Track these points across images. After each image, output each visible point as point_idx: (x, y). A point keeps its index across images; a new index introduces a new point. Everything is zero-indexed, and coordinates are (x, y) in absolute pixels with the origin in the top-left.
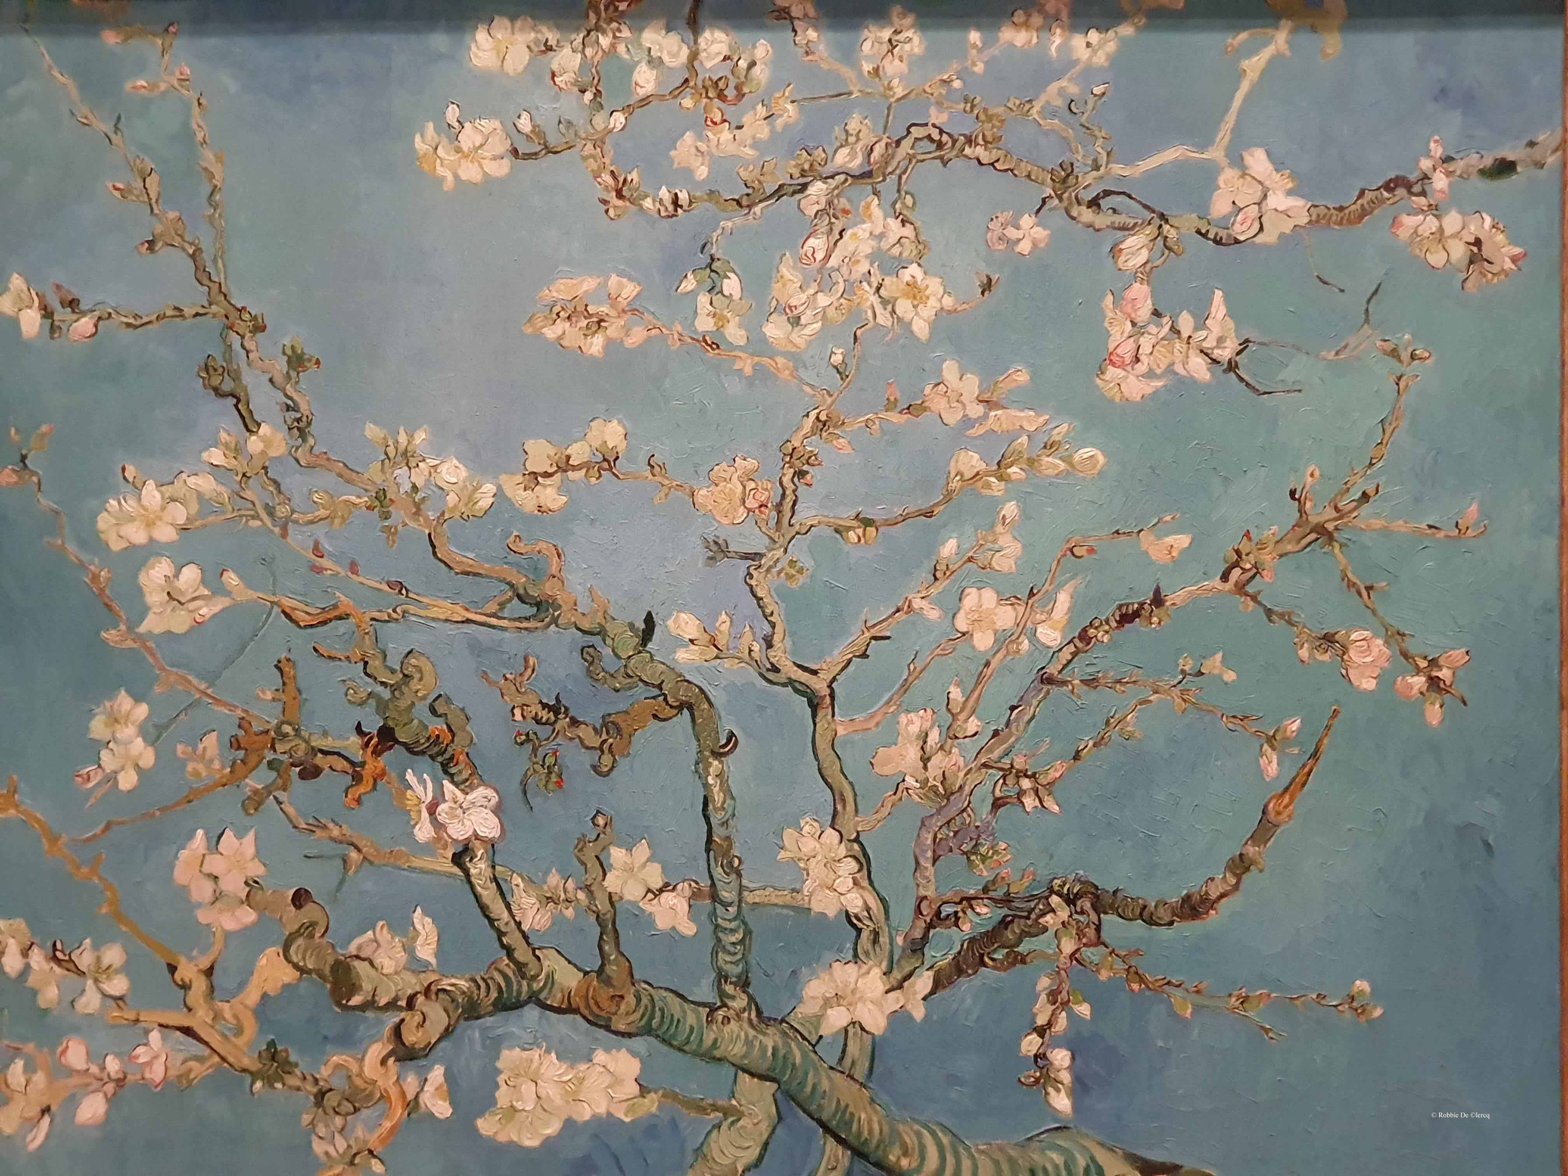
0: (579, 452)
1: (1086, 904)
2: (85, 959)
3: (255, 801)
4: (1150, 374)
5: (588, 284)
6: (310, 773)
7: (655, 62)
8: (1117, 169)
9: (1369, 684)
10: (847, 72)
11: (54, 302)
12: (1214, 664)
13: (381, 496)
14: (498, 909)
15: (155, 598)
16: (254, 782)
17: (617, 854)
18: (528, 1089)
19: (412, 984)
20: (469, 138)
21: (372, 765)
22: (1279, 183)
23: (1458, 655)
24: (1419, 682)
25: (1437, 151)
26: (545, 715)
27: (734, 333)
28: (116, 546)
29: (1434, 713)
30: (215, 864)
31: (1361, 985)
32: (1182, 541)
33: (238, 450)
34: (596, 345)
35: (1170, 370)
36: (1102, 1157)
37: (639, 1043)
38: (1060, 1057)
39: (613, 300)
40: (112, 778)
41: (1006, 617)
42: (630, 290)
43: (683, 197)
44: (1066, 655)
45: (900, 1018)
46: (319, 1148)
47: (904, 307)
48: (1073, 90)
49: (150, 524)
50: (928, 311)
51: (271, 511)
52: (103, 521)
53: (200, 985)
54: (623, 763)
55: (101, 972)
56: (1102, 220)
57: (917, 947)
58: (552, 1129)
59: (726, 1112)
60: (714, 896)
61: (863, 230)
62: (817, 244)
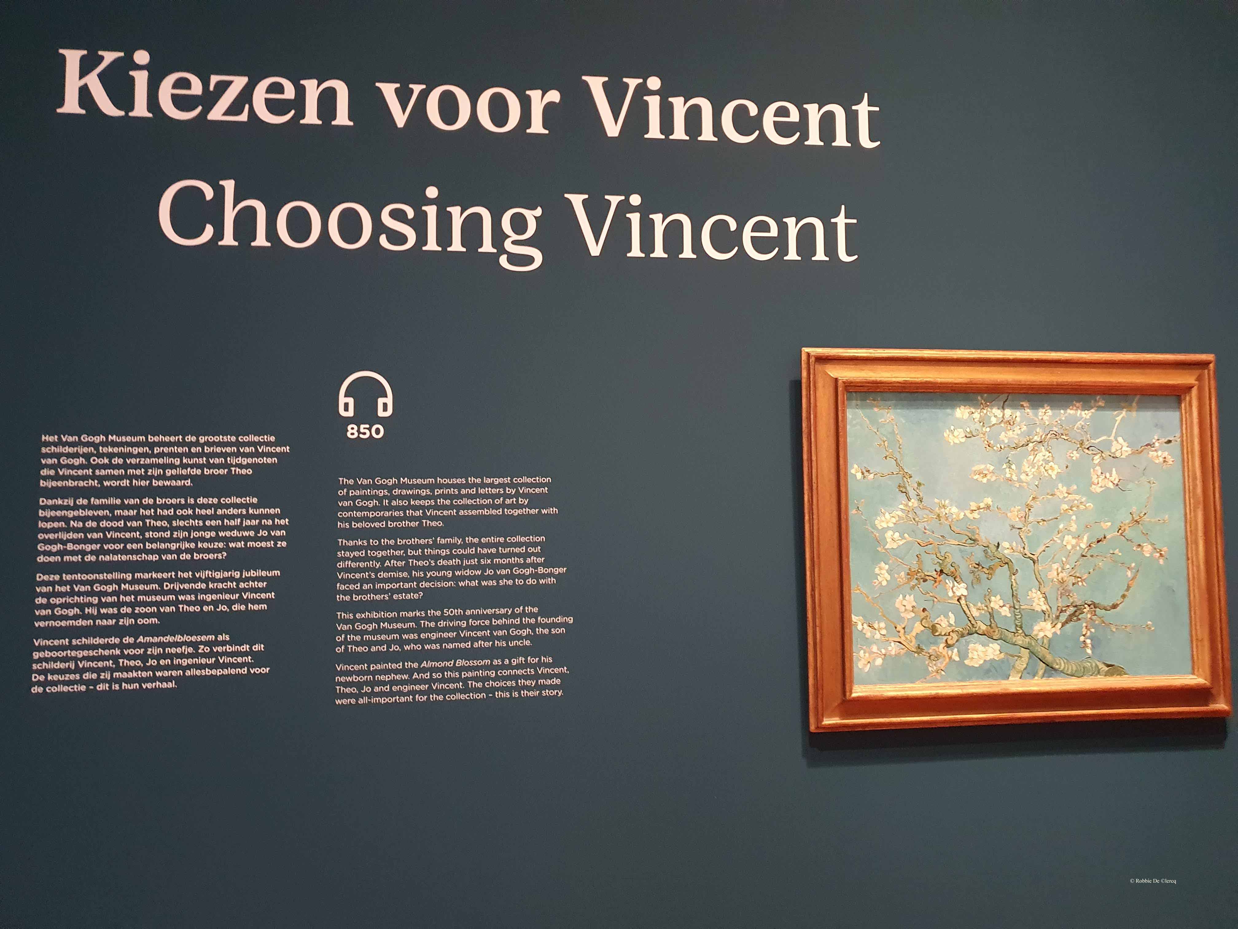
0: (982, 505)
1: (1092, 606)
2: (876, 626)
3: (913, 587)
4: (1101, 487)
5: (982, 467)
6: (925, 581)
7: (995, 416)
8: (1093, 441)
9: (1148, 555)
10: (1037, 419)
11: (865, 472)
12: (1117, 551)
13: (938, 515)
14: (967, 612)
15: (889, 540)
16: (913, 583)
17: (993, 598)
18: (975, 653)
19: (949, 629)
20: (956, 433)
21: (939, 579)
22: (1125, 444)
23: (1165, 549)
24: (1158, 555)
25: (1156, 438)
26: (977, 566)
27: (1015, 478)
28: (880, 528)
29: (1161, 561)
30: (905, 603)
31: (1149, 623)
32: (1109, 524)
33: (907, 505)
34: (985, 480)
35: (1105, 486)
36: (1098, 663)
37: (999, 642)
38: (1088, 641)
39: (988, 470)
40: (880, 583)
41: (1074, 542)
42: (992, 468)
43: (1003, 447)
44: (1086, 550)
45: (1055, 634)
46: (930, 669)
47: (1050, 471)
48: (1083, 423)
49: (887, 523)
50: (1055, 472)
51: (914, 519)
52: (877, 522)
53: (902, 631)
54: (993, 577)
55: (879, 629)
56: (1090, 452)
57: (1058, 617)
58: (981, 662)
59: (1019, 657)
60: (1015, 608)
61: (1041, 454)
62: (1032, 457)
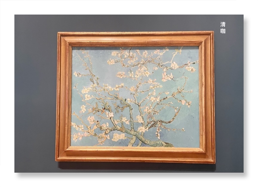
0: (120, 86)
1: (161, 122)
2: (80, 126)
3: (94, 113)
4: (166, 80)
5: (121, 72)
6: (98, 111)
7: (126, 55)
8: (163, 63)
9: (184, 104)
10: (142, 56)
11: (78, 74)
12: (171, 103)
13: (104, 89)
14: (113, 122)
15: (86, 97)
16: (94, 112)
17: (123, 118)
18: (116, 137)
19: (107, 128)
20: (111, 61)
21: (103, 111)
22: (177, 64)
23: (191, 102)
24: (188, 104)
25: (189, 62)
26: (117, 107)
27: (133, 76)
28: (83, 93)
29: (189, 107)
30: (91, 119)
31: (183, 128)
32: (169, 93)
33: (93, 86)
34: (122, 77)
35: (168, 79)
36: (162, 142)
37: (125, 133)
38: (159, 134)
39: (123, 74)
40: (82, 112)
41: (154, 99)
42: (124, 73)
43: (129, 66)
44: (159, 102)
45: (146, 131)
46: (99, 142)
47: (146, 74)
48: (160, 57)
49: (86, 92)
50: (148, 75)
51: (95, 91)
52: (82, 91)
53: (89, 128)
54: (124, 111)
55: (81, 127)
56: (162, 67)
57: (147, 125)
58: (118, 140)
59: (132, 139)
60: (131, 121)
61: (143, 68)
62: (139, 69)
